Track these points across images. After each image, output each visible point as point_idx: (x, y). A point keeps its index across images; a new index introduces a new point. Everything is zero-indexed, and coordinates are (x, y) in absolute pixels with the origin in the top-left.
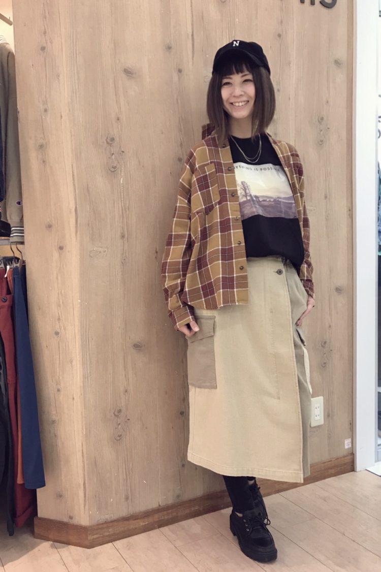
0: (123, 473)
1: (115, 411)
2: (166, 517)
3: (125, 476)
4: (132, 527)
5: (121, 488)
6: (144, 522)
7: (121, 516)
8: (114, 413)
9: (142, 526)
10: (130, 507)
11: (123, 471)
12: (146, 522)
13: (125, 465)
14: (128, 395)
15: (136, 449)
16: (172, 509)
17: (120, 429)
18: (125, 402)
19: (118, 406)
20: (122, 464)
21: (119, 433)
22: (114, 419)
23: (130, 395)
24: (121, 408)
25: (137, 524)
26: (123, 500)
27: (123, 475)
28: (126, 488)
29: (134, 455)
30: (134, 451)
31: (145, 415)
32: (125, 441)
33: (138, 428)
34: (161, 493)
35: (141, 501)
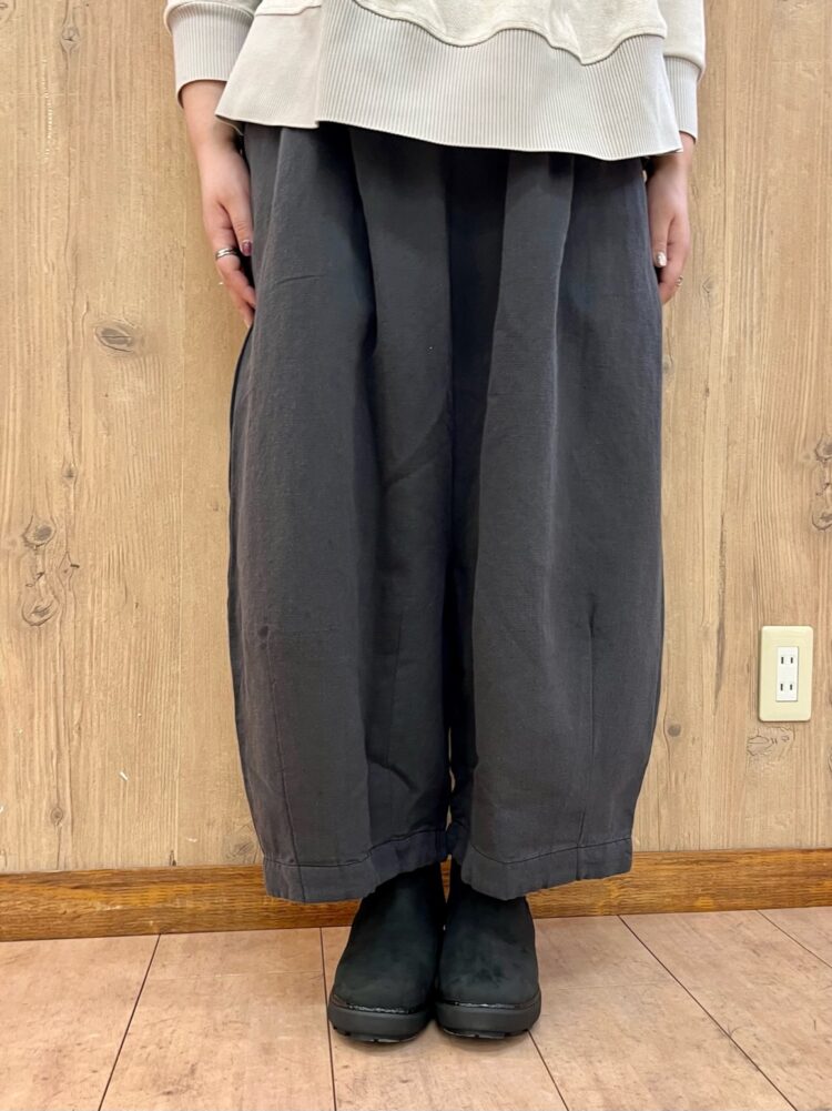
0: (46, 733)
1: (27, 529)
2: (189, 904)
3: (53, 744)
4: (63, 907)
5: (37, 778)
6: (107, 903)
7: (32, 868)
8: (23, 536)
9: (101, 913)
10: (68, 849)
11: (46, 726)
12: (114, 905)
13: (56, 708)
14: (77, 488)
15: (98, 665)
16: (213, 882)
17: (43, 590)
18: (63, 506)
19: (37, 516)
20: (46, 701)
21: (41, 603)
22: (23, 555)
23: (86, 492)
24: (48, 523)
25: (82, 902)
26: (43, 818)
27: (46, 739)
28: (55, 783)
29: (91, 681)
30: (88, 672)
31: (134, 565)
32: (60, 632)
33: (108, 601)
34: (180, 825)
35: (106, 834)
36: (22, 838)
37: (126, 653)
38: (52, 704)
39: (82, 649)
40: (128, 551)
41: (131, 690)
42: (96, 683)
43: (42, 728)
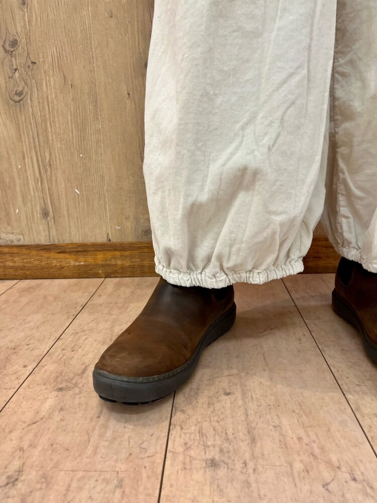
0: (33, 167)
1: (5, 42)
2: (119, 262)
3: (37, 173)
4: (55, 263)
5: (32, 193)
6: (76, 261)
7: (37, 242)
8: (3, 46)
9: (74, 266)
10: (54, 232)
11: (32, 163)
12: (80, 262)
13: (36, 153)
14: (29, 11)
15: (55, 125)
16: (130, 250)
17: (18, 79)
18: (22, 24)
19: (9, 32)
20: (30, 148)
21: (18, 88)
22: (4, 58)
23: (34, 13)
24: (15, 36)
25: (63, 260)
26: (39, 216)
27: (34, 171)
28: (42, 196)
29: (52, 136)
30: (50, 130)
31: (67, 59)
32: (31, 107)
33: (54, 84)
34: (110, 219)
35: (72, 224)
36: (30, 226)
37: (69, 118)
38: (33, 151)
39: (45, 116)
40: (62, 51)
41: (75, 140)
42: (56, 137)
43: (30, 163)
